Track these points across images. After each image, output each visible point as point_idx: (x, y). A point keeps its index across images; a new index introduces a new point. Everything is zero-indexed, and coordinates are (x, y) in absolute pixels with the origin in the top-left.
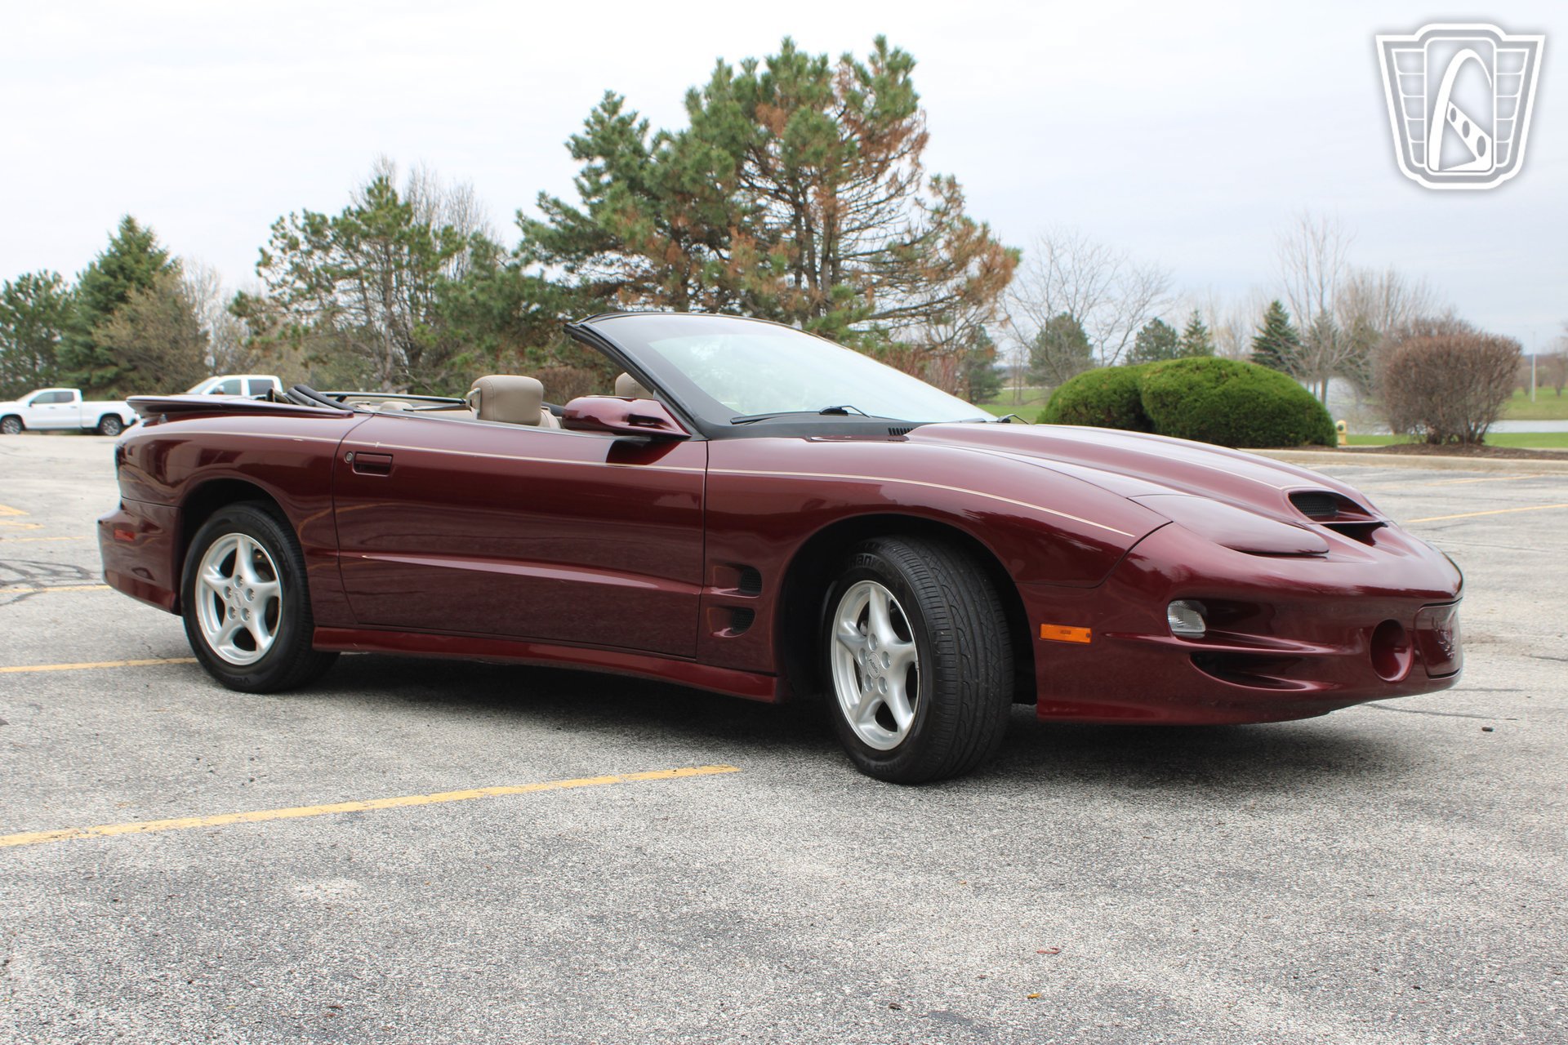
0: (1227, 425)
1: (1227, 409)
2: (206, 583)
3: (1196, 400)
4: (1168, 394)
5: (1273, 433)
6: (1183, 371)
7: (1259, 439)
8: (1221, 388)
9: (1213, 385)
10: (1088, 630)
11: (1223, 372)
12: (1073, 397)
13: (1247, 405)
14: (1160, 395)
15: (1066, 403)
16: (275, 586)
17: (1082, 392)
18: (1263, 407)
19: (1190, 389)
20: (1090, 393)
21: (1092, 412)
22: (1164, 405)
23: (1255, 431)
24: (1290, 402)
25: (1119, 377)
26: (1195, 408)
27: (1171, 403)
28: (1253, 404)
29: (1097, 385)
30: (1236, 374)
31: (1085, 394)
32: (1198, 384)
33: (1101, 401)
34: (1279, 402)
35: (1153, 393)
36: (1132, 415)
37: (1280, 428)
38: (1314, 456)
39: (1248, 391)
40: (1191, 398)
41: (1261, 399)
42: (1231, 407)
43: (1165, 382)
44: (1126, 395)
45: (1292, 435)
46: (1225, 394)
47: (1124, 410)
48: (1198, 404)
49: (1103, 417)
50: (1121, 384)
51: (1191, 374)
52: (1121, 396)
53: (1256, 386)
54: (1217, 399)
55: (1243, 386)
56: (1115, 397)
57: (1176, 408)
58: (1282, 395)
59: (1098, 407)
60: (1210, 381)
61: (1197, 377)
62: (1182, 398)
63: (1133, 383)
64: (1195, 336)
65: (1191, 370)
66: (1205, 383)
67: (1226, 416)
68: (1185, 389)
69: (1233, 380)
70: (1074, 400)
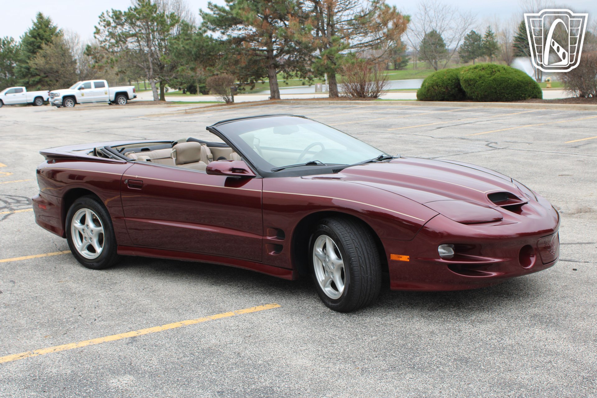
0: (496, 92)
1: (496, 86)
2: (75, 227)
3: (483, 83)
4: (471, 80)
5: (515, 95)
6: (477, 70)
7: (509, 98)
8: (493, 77)
9: (490, 76)
10: (408, 257)
11: (494, 70)
12: (432, 82)
13: (504, 84)
14: (467, 81)
15: (429, 85)
16: (101, 229)
17: (435, 80)
18: (511, 84)
19: (480, 78)
20: (439, 80)
21: (440, 88)
22: (469, 85)
23: (507, 94)
24: (522, 82)
25: (451, 73)
26: (482, 86)
27: (472, 84)
28: (506, 83)
29: (442, 77)
30: (499, 71)
31: (437, 81)
32: (483, 76)
33: (443, 83)
34: (517, 82)
35: (465, 80)
36: (457, 89)
37: (518, 93)
38: (532, 105)
39: (504, 78)
40: (481, 82)
41: (510, 81)
42: (497, 85)
43: (470, 75)
44: (454, 81)
45: (523, 95)
46: (494, 80)
47: (453, 87)
48: (483, 84)
49: (444, 90)
50: (452, 76)
51: (480, 72)
52: (452, 81)
53: (508, 76)
54: (491, 82)
55: (502, 76)
56: (449, 82)
57: (474, 86)
58: (518, 79)
59: (442, 86)
60: (488, 74)
61: (483, 73)
62: (477, 82)
63: (457, 75)
64: (489, 37)
65: (480, 70)
66: (486, 75)
67: (495, 89)
68: (478, 78)
69: (498, 73)
70: (432, 84)
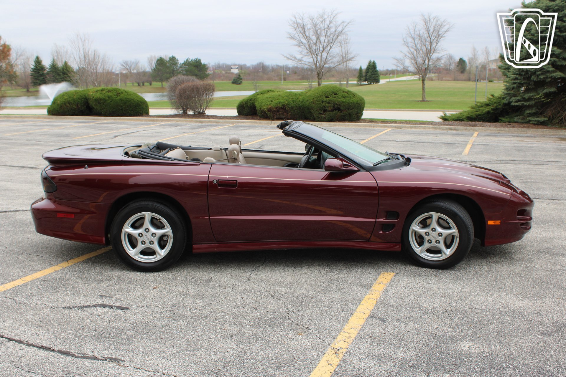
0: (122, 109)
1: (122, 104)
3: (111, 102)
4: (101, 99)
5: (136, 112)
6: (104, 92)
7: (132, 114)
8: (119, 98)
9: (116, 96)
11: (118, 92)
12: (64, 100)
13: (128, 103)
14: (98, 100)
15: (61, 102)
17: (67, 99)
18: (133, 103)
19: (109, 98)
20: (70, 99)
21: (72, 106)
22: (99, 103)
23: (131, 111)
24: (140, 102)
25: (79, 94)
26: (111, 104)
27: (102, 103)
28: (130, 103)
29: (72, 97)
30: (122, 93)
31: (68, 100)
32: (111, 96)
33: (74, 102)
34: (137, 102)
35: (95, 99)
36: (85, 106)
37: (138, 110)
39: (128, 98)
40: (109, 101)
41: (132, 101)
42: (123, 104)
43: (98, 95)
44: (83, 100)
45: (141, 112)
46: (121, 100)
47: (82, 105)
48: (112, 103)
49: (75, 107)
50: (81, 96)
51: (107, 93)
52: (81, 100)
53: (129, 97)
54: (118, 101)
55: (126, 97)
56: (79, 100)
57: (104, 104)
58: (138, 99)
59: (74, 104)
60: (115, 95)
61: (110, 94)
62: (106, 101)
63: (85, 96)
66: (113, 96)
67: (122, 106)
68: (107, 98)
69: (122, 95)
70: (65, 102)
